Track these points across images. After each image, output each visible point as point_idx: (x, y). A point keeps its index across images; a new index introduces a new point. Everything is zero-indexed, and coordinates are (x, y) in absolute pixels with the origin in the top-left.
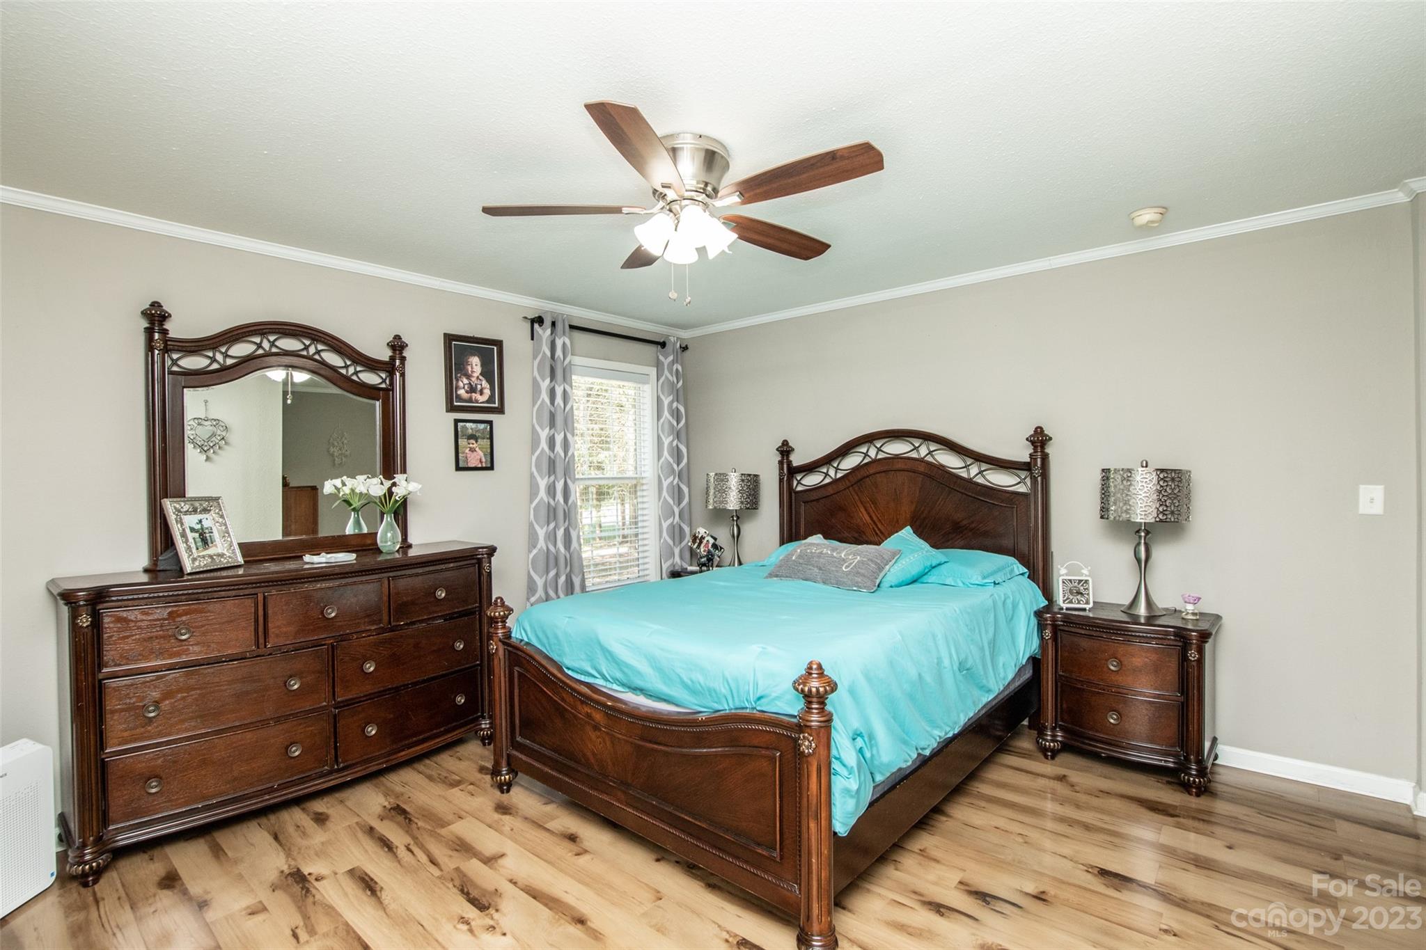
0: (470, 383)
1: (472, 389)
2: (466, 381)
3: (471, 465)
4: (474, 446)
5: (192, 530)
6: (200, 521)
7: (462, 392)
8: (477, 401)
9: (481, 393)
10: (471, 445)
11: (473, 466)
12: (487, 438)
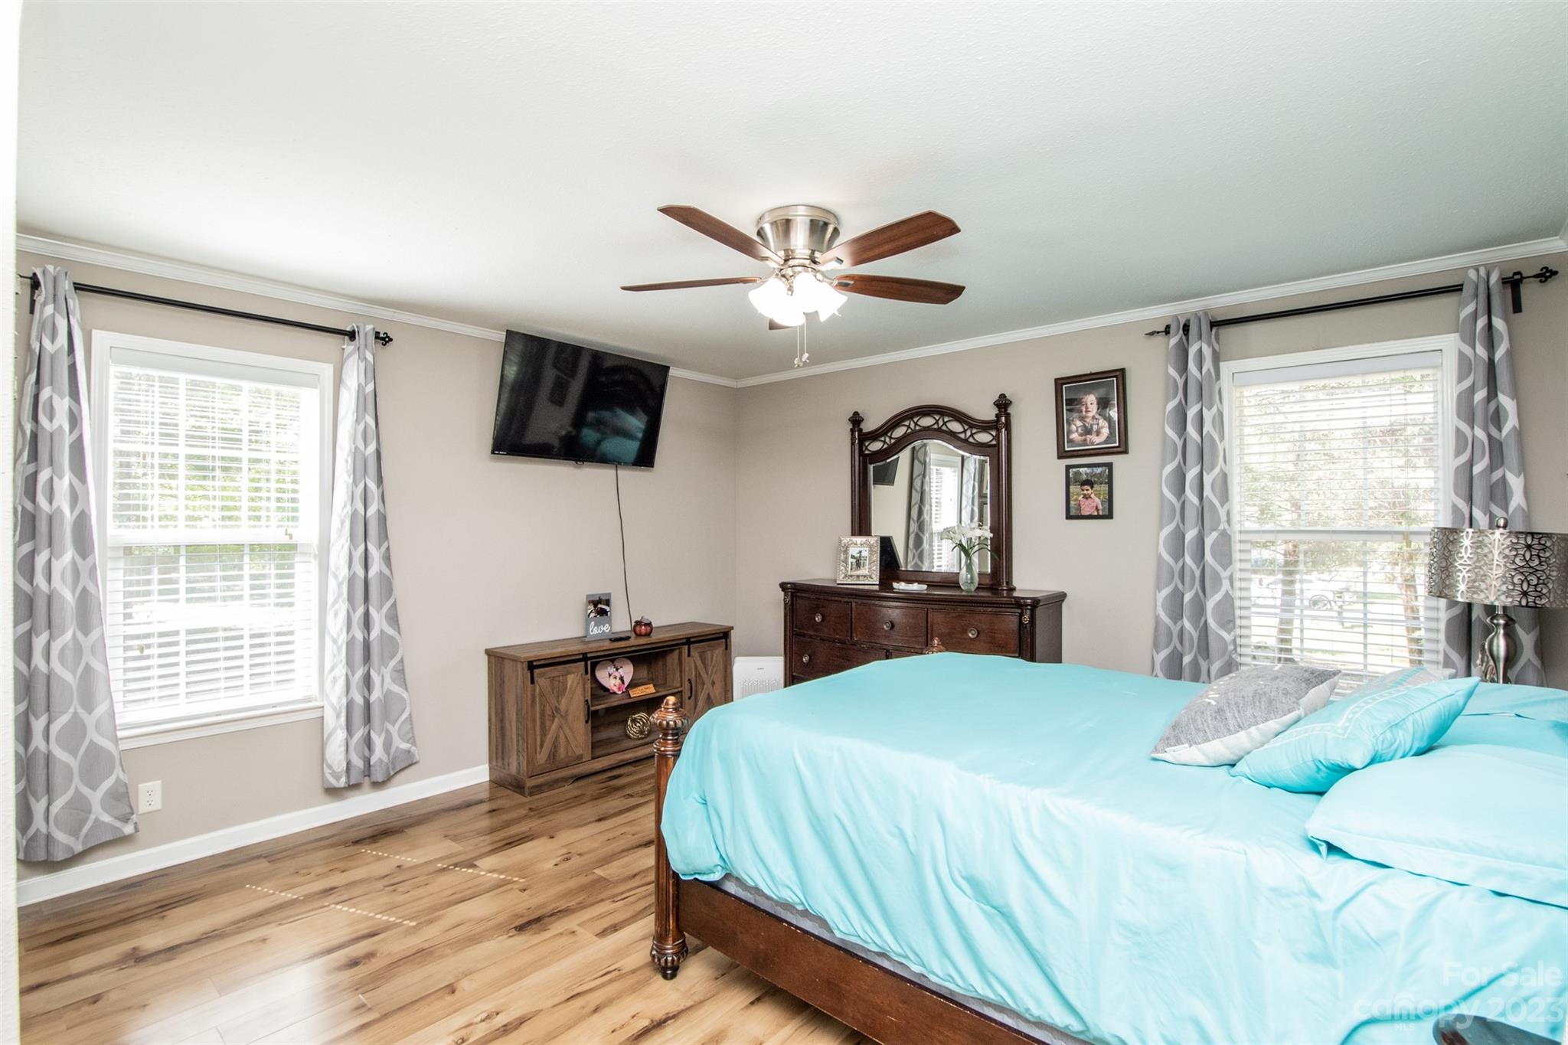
0: (1084, 425)
1: (1087, 431)
2: (1079, 423)
3: (1085, 513)
4: (1089, 492)
5: (853, 557)
6: (860, 552)
7: (1075, 436)
8: (1092, 444)
9: (1098, 433)
10: (1085, 492)
11: (1087, 514)
12: (1106, 483)
